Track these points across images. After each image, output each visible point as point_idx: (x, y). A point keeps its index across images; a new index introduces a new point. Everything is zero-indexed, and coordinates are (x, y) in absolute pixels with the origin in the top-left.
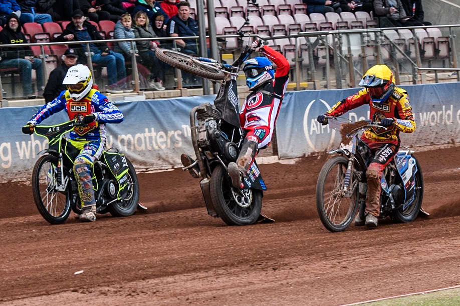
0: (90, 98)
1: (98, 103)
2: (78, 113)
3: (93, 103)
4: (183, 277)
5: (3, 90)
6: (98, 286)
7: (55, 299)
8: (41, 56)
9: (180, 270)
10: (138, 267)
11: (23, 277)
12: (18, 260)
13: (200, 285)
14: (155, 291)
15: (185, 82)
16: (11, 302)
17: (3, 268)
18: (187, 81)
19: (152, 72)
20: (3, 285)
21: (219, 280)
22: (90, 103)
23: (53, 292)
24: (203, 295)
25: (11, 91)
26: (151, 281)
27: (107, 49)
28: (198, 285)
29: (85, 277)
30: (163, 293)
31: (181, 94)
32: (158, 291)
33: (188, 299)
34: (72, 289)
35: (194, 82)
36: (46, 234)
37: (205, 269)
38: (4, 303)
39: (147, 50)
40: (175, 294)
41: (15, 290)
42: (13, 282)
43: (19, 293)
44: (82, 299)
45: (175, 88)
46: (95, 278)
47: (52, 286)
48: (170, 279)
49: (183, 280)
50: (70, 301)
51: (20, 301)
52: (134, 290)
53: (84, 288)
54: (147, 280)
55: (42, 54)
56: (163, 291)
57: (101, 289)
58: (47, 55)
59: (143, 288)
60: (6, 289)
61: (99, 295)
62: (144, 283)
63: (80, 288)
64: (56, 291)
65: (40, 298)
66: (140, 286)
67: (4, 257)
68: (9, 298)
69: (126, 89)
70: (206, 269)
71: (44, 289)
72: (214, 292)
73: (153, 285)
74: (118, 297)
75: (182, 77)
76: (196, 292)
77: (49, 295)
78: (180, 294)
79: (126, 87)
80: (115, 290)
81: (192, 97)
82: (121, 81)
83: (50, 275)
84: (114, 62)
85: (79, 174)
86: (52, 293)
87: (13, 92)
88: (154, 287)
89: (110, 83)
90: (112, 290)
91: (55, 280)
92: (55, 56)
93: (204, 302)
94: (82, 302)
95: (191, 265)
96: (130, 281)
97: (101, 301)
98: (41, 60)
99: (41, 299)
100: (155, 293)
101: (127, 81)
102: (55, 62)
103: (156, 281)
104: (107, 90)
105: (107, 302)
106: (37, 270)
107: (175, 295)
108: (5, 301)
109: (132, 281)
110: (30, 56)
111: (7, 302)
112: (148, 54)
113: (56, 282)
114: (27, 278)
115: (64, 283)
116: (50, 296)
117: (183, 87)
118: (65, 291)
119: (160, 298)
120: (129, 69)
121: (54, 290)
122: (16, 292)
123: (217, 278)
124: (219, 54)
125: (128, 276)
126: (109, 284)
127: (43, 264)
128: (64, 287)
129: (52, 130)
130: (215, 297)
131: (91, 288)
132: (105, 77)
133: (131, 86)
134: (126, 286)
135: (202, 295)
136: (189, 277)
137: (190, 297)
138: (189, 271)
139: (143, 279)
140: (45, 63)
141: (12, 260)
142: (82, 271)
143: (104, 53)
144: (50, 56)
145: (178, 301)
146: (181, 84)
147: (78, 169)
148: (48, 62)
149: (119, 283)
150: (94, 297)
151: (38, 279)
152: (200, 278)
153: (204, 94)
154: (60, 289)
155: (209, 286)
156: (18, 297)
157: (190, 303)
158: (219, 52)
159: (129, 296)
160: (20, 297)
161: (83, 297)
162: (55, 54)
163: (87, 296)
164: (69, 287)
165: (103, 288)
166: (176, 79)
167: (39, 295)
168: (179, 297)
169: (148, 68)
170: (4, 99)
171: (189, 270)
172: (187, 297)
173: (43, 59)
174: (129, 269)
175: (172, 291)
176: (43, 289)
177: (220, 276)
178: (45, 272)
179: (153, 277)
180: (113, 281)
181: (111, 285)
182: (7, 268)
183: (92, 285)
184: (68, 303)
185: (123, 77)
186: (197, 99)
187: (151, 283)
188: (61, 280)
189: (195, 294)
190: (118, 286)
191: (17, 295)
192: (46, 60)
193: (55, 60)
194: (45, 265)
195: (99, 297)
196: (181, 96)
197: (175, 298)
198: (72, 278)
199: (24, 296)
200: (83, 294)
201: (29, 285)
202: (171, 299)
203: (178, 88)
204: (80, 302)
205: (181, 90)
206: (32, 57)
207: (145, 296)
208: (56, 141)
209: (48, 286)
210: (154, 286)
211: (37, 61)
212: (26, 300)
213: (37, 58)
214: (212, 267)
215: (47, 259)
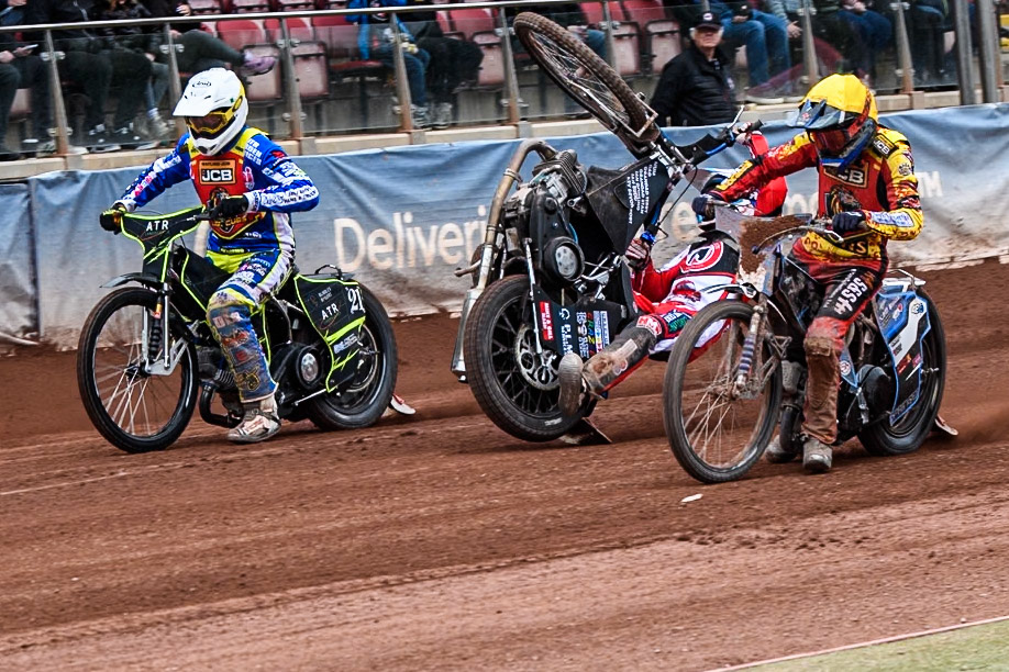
0: (241, 150)
1: (259, 162)
2: (217, 187)
3: (248, 162)
4: (920, 507)
5: (520, 100)
6: (735, 527)
7: (641, 557)
8: (603, 24)
9: (913, 491)
10: (821, 487)
11: (569, 509)
12: (558, 472)
13: (958, 523)
14: (859, 537)
15: (920, 78)
16: (544, 564)
17: (527, 491)
18: (925, 75)
19: (846, 56)
20: (527, 528)
21: (1000, 512)
22: (241, 162)
23: (636, 541)
24: (965, 546)
25: (538, 103)
26: (850, 516)
27: (744, 7)
28: (955, 523)
29: (706, 508)
30: (877, 541)
31: (911, 103)
32: (865, 538)
33: (932, 556)
34: (676, 534)
35: (940, 77)
36: (619, 416)
37: (970, 488)
38: (532, 565)
39: (835, 8)
40: (902, 545)
41: (553, 538)
42: (548, 520)
43: (563, 545)
44: (701, 556)
45: (897, 92)
46: (726, 510)
47: (633, 528)
48: (893, 511)
49: (920, 514)
50: (674, 561)
51: (565, 561)
52: (813, 537)
53: (704, 533)
54: (843, 514)
55: (605, 19)
56: (879, 537)
57: (740, 533)
58: (617, 23)
59: (832, 532)
60: (534, 534)
61: (738, 547)
62: (836, 520)
63: (696, 533)
64: (644, 540)
65: (607, 554)
66: (826, 527)
67: (530, 467)
68: (541, 556)
69: (789, 95)
70: (972, 489)
71: (617, 535)
72: (991, 538)
73: (856, 524)
74: (779, 550)
75: (914, 67)
76: (949, 539)
77: (627, 547)
78: (915, 545)
79: (789, 90)
80: (772, 535)
81: (935, 111)
82: (779, 77)
83: (629, 505)
84: (762, 34)
85: (219, 330)
86: (633, 545)
87: (543, 105)
88: (857, 530)
89: (753, 83)
90: (766, 535)
91: (642, 515)
92: (634, 25)
93: (967, 560)
94: (699, 563)
95: (939, 479)
96: (803, 515)
97: (742, 561)
98: (603, 33)
99: (611, 558)
100: (859, 542)
101: (793, 76)
102: (634, 38)
103: (862, 515)
104: (749, 98)
105: (755, 563)
106: (602, 494)
107: (904, 547)
108: (533, 562)
109: (807, 516)
110: (579, 24)
111: (536, 565)
112: (838, 18)
113: (642, 518)
114: (579, 512)
115: (660, 523)
116: (628, 550)
117: (917, 89)
118: (662, 540)
119: (871, 553)
120: (797, 49)
121: (638, 537)
122: (555, 542)
123: (996, 509)
124: (994, 16)
125: (800, 506)
126: (759, 523)
127: (613, 482)
128: (660, 531)
129: (154, 227)
130: (991, 551)
131: (719, 531)
132: (742, 69)
133: (799, 87)
134: (796, 528)
135: (962, 546)
136: (933, 506)
137: (937, 549)
138: (934, 494)
139: (833, 512)
140: (613, 39)
141: (546, 474)
142: (698, 496)
143: (738, 17)
144: (623, 24)
145: (910, 559)
146: (911, 82)
147: (215, 319)
148: (619, 37)
149: (780, 520)
150: (725, 553)
151: (603, 513)
152: (958, 509)
153: (962, 103)
154: (652, 534)
155: (977, 525)
156: (559, 553)
157: (938, 563)
158: (993, 10)
159: (801, 550)
160: (564, 554)
161: (700, 553)
162: (633, 20)
163: (712, 550)
164: (669, 529)
165: (746, 531)
166: (899, 72)
167: (605, 549)
168: (912, 551)
169: (838, 48)
170: (523, 119)
171: (934, 492)
172: (930, 551)
173: (607, 31)
174: (801, 489)
175: (897, 538)
176: (614, 536)
177: (1002, 504)
178: (618, 498)
179: (854, 506)
180: (766, 518)
181: (764, 524)
182: (536, 490)
183: (720, 526)
184: (670, 565)
185: (784, 67)
186: (946, 115)
187: (851, 521)
188: (652, 514)
189: (949, 543)
190: (778, 528)
191: (557, 549)
192: (614, 33)
193: (634, 32)
194: (618, 482)
195: (737, 551)
196: (911, 109)
197: (906, 554)
198: (678, 511)
199: (574, 550)
200: (702, 547)
201: (584, 526)
202: (896, 554)
203: (904, 90)
204: (695, 564)
205: (910, 95)
206: (584, 27)
207: (839, 550)
208: (159, 254)
209: (626, 529)
210: (856, 527)
211: (594, 34)
212: (576, 559)
213: (594, 28)
214: (984, 484)
215: (621, 469)
